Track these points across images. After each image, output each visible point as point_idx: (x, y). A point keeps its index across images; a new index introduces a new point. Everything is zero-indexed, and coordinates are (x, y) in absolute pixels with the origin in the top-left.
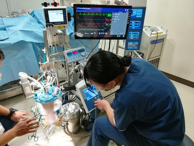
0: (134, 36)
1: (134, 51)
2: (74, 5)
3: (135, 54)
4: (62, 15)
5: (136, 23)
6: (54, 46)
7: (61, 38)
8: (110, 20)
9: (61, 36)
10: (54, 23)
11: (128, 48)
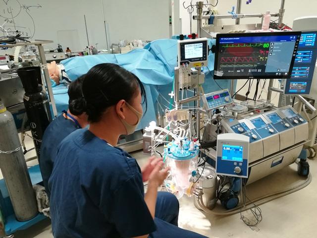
0: (301, 73)
1: (300, 96)
2: (217, 35)
3: (301, 101)
4: (201, 49)
5: (305, 54)
6: (185, 88)
7: (195, 78)
8: (267, 52)
9: (195, 76)
10: (191, 60)
11: (290, 91)
